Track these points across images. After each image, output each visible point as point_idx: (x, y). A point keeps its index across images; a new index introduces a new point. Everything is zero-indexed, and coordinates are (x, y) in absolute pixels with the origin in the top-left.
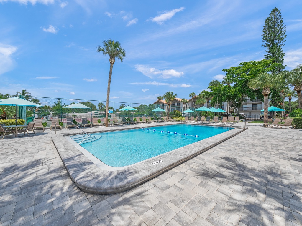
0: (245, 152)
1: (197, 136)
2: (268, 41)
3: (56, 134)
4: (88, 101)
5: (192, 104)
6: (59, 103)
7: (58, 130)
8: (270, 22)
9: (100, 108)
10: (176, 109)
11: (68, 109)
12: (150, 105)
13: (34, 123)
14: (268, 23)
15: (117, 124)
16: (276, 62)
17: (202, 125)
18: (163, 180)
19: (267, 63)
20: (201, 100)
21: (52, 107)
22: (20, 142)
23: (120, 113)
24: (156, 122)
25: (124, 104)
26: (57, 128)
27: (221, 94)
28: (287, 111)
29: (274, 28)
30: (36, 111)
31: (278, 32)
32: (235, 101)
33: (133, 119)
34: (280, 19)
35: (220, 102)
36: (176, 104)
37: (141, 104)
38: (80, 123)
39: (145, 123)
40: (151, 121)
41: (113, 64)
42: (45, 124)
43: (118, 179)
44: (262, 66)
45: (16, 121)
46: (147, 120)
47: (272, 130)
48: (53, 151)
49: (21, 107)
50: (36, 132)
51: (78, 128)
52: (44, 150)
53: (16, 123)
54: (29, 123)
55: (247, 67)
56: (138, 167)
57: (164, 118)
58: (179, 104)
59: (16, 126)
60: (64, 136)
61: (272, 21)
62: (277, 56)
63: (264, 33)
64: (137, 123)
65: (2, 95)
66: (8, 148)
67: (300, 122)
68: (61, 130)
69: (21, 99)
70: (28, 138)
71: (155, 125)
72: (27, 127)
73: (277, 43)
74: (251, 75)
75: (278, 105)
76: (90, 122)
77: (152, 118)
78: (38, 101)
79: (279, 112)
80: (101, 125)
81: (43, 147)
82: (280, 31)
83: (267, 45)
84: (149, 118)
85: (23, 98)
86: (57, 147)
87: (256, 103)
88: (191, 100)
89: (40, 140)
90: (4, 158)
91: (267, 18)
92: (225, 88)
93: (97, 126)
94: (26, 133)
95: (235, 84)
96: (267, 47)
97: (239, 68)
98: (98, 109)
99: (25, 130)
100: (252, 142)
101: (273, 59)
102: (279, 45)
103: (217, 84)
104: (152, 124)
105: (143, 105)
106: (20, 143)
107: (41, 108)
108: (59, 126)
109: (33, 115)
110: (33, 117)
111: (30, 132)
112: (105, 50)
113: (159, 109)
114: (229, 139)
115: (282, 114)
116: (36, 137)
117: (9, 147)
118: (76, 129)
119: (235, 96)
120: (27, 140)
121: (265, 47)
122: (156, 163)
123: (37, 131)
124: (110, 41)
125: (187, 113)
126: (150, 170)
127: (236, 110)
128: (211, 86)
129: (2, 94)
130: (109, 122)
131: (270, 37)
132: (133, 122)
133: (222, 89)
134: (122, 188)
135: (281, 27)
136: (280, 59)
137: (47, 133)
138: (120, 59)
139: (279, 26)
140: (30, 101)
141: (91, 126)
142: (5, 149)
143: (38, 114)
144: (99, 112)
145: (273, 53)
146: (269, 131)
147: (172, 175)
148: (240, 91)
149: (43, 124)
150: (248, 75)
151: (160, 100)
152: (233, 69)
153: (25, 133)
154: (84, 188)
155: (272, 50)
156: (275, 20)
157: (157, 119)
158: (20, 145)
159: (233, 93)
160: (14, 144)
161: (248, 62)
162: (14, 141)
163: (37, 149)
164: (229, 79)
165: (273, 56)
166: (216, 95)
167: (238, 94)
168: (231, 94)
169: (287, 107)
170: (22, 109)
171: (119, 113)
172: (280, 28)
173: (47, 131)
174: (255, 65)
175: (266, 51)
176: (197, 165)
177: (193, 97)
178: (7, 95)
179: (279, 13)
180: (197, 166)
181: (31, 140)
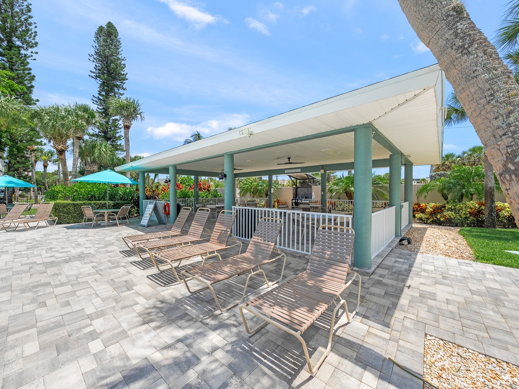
28: (41, 188)
62: (19, 73)
67: (65, 210)
73: (19, 47)
75: (24, 175)
79: (27, 190)
82: (26, 27)
102: (23, 52)
115: (32, 193)
135: (27, 19)
136: (26, 82)
169: (40, 181)
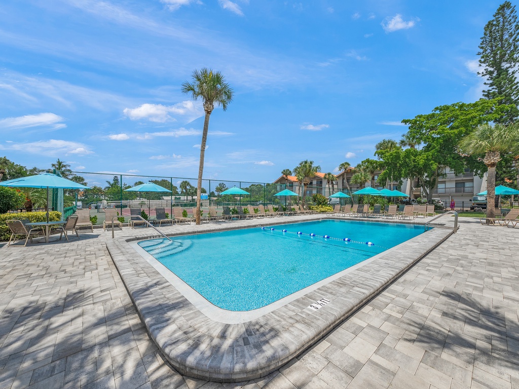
0: (481, 278)
1: (370, 243)
2: (489, 66)
3: (113, 237)
4: (164, 179)
5: (343, 182)
6: (115, 183)
7: (116, 230)
8: (495, 29)
9: (184, 191)
10: (314, 192)
11: (130, 192)
12: (268, 185)
13: (77, 218)
14: (491, 32)
15: (215, 219)
16: (505, 103)
17: (369, 221)
18: (342, 348)
19: (488, 106)
20: (361, 175)
21: (105, 189)
22: (52, 252)
23: (217, 199)
24: (282, 215)
25: (223, 183)
26: (115, 226)
27: (398, 165)
29: (501, 39)
30: (79, 196)
31: (510, 48)
32: (424, 176)
33: (243, 209)
34: (515, 23)
35: (397, 178)
36: (315, 182)
37: (252, 184)
38: (153, 216)
39: (263, 216)
40: (274, 213)
41: (210, 114)
42: (93, 219)
43: (251, 345)
44: (478, 111)
45: (47, 214)
46: (266, 211)
47: (508, 231)
48: (109, 271)
49: (56, 190)
50: (80, 233)
51: (149, 226)
52: (94, 270)
53: (47, 218)
54: (67, 218)
55: (448, 115)
56: (284, 314)
57: (295, 207)
58: (320, 182)
59: (48, 222)
60: (128, 241)
61: (497, 28)
62: (507, 92)
63: (482, 51)
64: (250, 217)
65: (26, 171)
66: (33, 265)
68: (121, 229)
69: (55, 177)
70: (67, 246)
71: (283, 221)
72: (65, 224)
73: (507, 68)
74: (458, 127)
76: (170, 215)
77: (276, 208)
78: (83, 180)
80: (189, 221)
81: (93, 262)
82: (514, 45)
83: (486, 72)
84: (270, 207)
85: (58, 175)
86: (118, 264)
87: (462, 180)
88: (343, 175)
89: (86, 250)
90: (24, 285)
91: (489, 23)
92: (408, 154)
93: (181, 222)
94: (63, 234)
95: (426, 145)
96: (488, 76)
97: (433, 116)
98: (180, 193)
99: (61, 230)
100: (484, 256)
101: (499, 98)
102: (511, 71)
103: (391, 146)
104: (275, 218)
105: (256, 184)
106: (52, 255)
107: (86, 191)
108: (118, 222)
109: (74, 203)
110: (75, 207)
111: (70, 233)
112: (197, 90)
113: (287, 192)
114: (434, 249)
116: (80, 242)
117: (33, 262)
118: (146, 227)
119: (426, 167)
120: (66, 248)
121: (483, 76)
122: (319, 307)
123: (82, 231)
124: (205, 72)
125: (335, 199)
126: (313, 324)
127: (427, 193)
128: (379, 151)
129: (26, 168)
130: (201, 215)
131: (494, 57)
132: (242, 215)
133: (402, 155)
134: (264, 370)
135: (516, 38)
136: (513, 97)
137: (97, 236)
138: (221, 105)
139: (511, 36)
140: (69, 179)
141: (171, 223)
142: (28, 265)
143: (82, 201)
144: (182, 198)
145: (500, 87)
146: (503, 233)
147: (355, 333)
148: (436, 158)
149: (91, 219)
150: (452, 128)
151: (286, 176)
152: (422, 119)
153: (61, 236)
154: (181, 367)
155: (498, 81)
156: (504, 25)
157: (285, 210)
158: (53, 257)
159: (421, 162)
160: (43, 256)
161: (449, 104)
162: (43, 251)
163: (82, 267)
164: (414, 138)
165: (500, 93)
166: (389, 166)
167: (432, 163)
168: (418, 164)
170: (57, 194)
171: (215, 198)
172: (514, 40)
173: (98, 232)
174: (465, 110)
175: (485, 84)
176: (398, 308)
177: (346, 169)
178: (35, 169)
179: (512, 12)
180: (398, 312)
181: (71, 248)
